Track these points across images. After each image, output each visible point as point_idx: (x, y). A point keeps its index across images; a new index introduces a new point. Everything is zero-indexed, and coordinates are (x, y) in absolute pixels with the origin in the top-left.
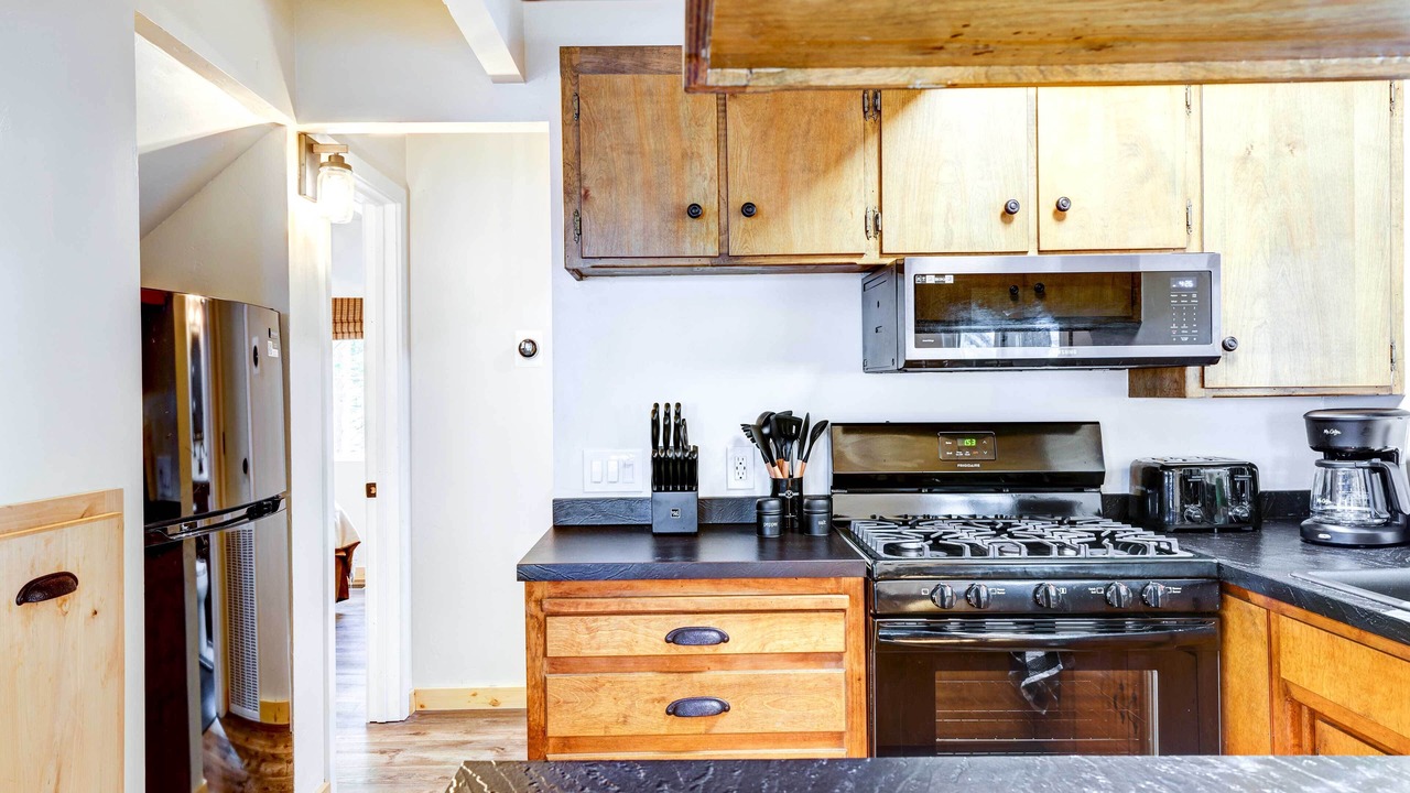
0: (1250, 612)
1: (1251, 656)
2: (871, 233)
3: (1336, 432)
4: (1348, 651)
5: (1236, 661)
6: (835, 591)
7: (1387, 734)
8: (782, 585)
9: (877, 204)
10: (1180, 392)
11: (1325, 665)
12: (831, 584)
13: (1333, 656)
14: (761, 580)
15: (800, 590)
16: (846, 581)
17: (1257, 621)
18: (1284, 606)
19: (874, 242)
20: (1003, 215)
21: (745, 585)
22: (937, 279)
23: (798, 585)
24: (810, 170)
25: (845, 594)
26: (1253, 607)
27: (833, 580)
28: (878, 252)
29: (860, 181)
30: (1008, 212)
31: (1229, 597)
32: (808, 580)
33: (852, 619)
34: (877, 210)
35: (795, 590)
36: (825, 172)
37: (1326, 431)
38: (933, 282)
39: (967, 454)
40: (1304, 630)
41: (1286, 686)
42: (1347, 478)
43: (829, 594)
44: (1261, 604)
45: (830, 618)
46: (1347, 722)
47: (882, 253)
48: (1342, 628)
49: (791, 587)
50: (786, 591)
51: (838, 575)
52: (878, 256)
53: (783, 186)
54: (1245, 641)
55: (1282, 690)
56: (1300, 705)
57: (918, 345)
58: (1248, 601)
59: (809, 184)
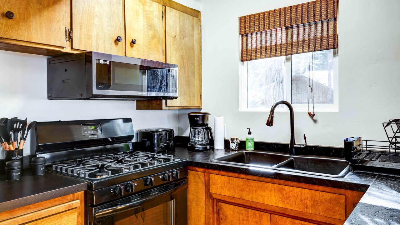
0: (198, 174)
1: (198, 188)
2: (68, 39)
3: (198, 119)
4: (235, 181)
5: (191, 190)
6: (72, 199)
7: (247, 202)
8: (47, 203)
9: (69, 27)
10: (160, 108)
11: (226, 186)
12: (70, 197)
13: (229, 183)
14: (37, 204)
15: (56, 203)
16: (77, 194)
17: (201, 177)
18: (210, 171)
19: (68, 43)
20: (115, 41)
21: (28, 208)
22: (104, 62)
23: (56, 201)
24: (41, 4)
25: (77, 200)
26: (199, 173)
27: (71, 195)
28: (70, 47)
29: (63, 15)
30: (118, 40)
31: (189, 171)
32: (60, 198)
33: (79, 210)
34: (70, 29)
35: (54, 204)
36: (48, 7)
37: (196, 119)
38: (102, 63)
39: (92, 132)
40: (219, 177)
41: (211, 194)
42: (199, 132)
43: (70, 202)
44: (201, 171)
45: (71, 213)
46: (233, 201)
47: (72, 48)
48: (232, 174)
49: (52, 203)
50: (49, 205)
51: (73, 192)
52: (70, 49)
53: (27, 8)
54: (196, 183)
55: (209, 196)
56: (214, 199)
57: (98, 88)
58: (196, 171)
59: (40, 11)
